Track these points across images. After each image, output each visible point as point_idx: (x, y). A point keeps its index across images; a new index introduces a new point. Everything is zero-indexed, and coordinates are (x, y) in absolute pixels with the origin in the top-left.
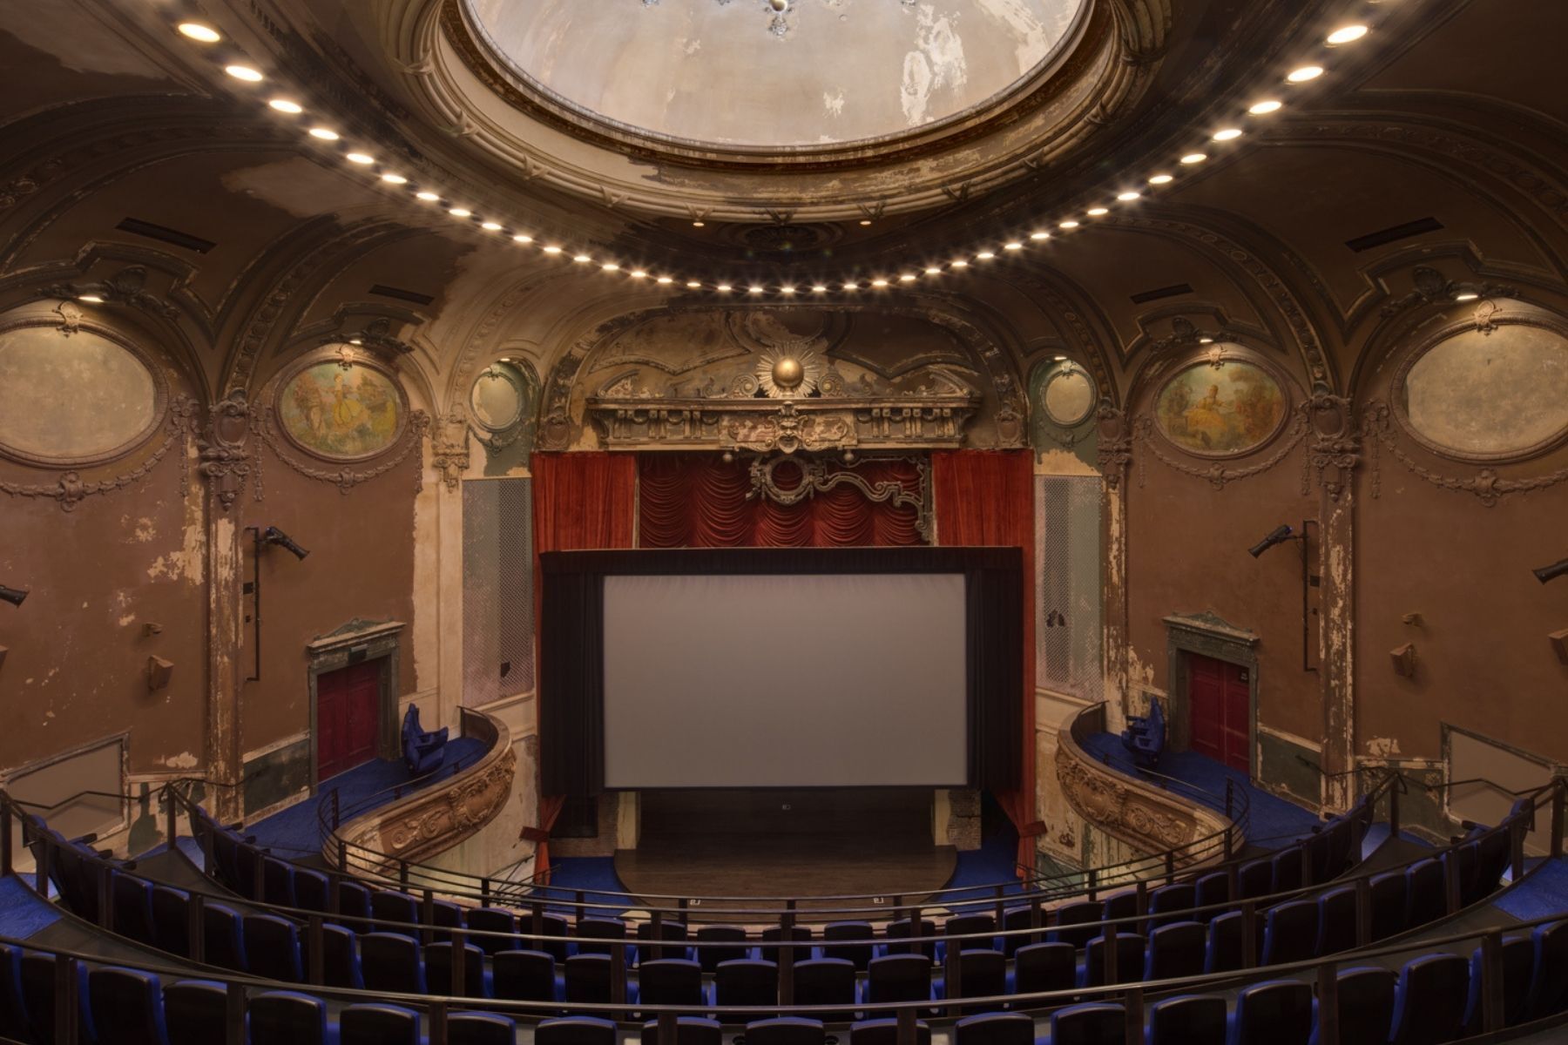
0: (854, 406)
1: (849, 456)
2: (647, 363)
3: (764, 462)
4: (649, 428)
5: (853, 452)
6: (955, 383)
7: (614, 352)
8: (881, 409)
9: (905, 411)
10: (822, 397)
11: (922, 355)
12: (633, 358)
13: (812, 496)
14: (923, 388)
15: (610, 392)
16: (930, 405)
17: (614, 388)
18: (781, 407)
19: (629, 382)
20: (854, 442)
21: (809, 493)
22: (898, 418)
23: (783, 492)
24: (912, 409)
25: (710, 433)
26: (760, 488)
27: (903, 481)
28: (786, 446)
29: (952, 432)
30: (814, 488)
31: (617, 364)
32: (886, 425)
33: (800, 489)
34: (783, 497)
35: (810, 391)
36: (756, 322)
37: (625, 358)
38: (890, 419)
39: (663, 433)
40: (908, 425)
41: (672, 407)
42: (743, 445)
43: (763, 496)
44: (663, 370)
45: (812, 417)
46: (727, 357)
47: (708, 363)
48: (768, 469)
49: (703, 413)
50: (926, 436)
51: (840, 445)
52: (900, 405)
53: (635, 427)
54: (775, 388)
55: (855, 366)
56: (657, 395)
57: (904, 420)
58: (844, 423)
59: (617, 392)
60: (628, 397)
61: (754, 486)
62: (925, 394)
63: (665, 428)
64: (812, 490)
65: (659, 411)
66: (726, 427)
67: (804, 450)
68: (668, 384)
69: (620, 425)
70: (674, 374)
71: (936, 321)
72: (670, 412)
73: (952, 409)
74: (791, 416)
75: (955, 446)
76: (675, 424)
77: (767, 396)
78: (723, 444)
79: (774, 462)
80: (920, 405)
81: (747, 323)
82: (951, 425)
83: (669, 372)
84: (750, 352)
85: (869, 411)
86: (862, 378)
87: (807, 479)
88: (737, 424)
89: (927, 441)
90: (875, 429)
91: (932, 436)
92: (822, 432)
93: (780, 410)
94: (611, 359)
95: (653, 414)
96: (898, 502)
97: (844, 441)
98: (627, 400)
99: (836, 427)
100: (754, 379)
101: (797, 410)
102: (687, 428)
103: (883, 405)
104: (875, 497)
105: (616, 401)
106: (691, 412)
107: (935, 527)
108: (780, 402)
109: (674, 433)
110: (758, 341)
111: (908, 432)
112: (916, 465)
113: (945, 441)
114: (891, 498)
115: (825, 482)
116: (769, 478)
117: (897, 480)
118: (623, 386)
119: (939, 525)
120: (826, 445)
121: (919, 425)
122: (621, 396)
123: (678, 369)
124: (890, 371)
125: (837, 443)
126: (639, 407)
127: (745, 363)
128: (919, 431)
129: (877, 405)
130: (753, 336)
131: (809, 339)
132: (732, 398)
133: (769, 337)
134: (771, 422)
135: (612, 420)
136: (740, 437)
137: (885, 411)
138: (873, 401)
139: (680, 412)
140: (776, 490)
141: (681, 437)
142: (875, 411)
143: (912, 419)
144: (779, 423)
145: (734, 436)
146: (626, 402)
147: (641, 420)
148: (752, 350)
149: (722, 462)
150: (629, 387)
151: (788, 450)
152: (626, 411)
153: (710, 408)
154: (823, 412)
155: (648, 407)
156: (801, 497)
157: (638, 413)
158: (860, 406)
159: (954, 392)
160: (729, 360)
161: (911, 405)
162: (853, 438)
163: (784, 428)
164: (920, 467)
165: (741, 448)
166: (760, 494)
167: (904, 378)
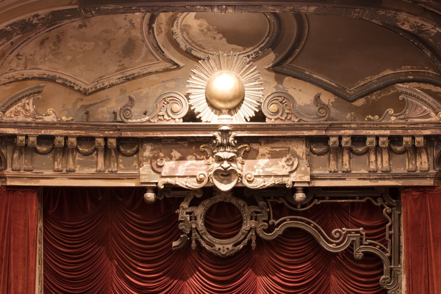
0: (306, 133)
1: (300, 196)
2: (52, 80)
3: (195, 203)
4: (54, 160)
5: (305, 190)
6: (429, 105)
7: (13, 65)
8: (340, 138)
9: (369, 139)
10: (268, 121)
11: (389, 72)
12: (36, 73)
13: (254, 245)
14: (391, 111)
15: (8, 113)
16: (399, 132)
17: (13, 109)
18: (216, 134)
19: (31, 101)
20: (307, 178)
21: (250, 241)
22: (360, 150)
23: (218, 240)
24: (377, 138)
25: (128, 166)
26: (190, 235)
27: (366, 228)
28: (221, 181)
29: (425, 166)
30: (257, 235)
31: (17, 80)
32: (346, 158)
33: (239, 237)
34: (217, 246)
35: (252, 114)
36: (185, 29)
37: (27, 73)
38: (350, 151)
39: (71, 166)
40: (373, 158)
41: (83, 133)
42: (170, 180)
43: (194, 245)
44: (72, 87)
45: (255, 146)
46: (150, 73)
47: (128, 79)
48: (199, 211)
49: (121, 140)
50: (394, 171)
51: (288, 182)
52: (364, 132)
53: (38, 157)
54: (209, 109)
55: (308, 84)
56: (64, 118)
57: (367, 152)
58: (295, 155)
59: (17, 113)
60: (30, 120)
61: (182, 232)
62: (393, 118)
63: (74, 159)
64: (254, 238)
65: (66, 138)
66: (147, 158)
67: (245, 188)
68: (78, 106)
69: (21, 154)
70: (85, 93)
71: (406, 27)
72: (80, 139)
73: (426, 137)
74: (229, 144)
75: (429, 182)
76: (85, 154)
77: (199, 120)
78: (144, 179)
79: (207, 203)
80: (388, 132)
81: (174, 29)
82: (424, 157)
83: (79, 91)
84: (178, 67)
85: (324, 140)
86: (317, 98)
87: (248, 224)
88: (162, 155)
89: (396, 177)
90: (333, 163)
91: (402, 171)
92: (267, 165)
93: (214, 138)
94: (11, 74)
95: (58, 141)
96: (358, 253)
97: (294, 177)
98: (27, 123)
99: (284, 159)
100: (184, 101)
101: (236, 138)
102: (101, 159)
103: (342, 132)
104: (330, 247)
105: (15, 125)
106: (106, 139)
107: (404, 283)
108: (215, 128)
109: (84, 165)
110: (188, 54)
111: (373, 167)
112: (383, 207)
113: (417, 177)
114: (351, 248)
115: (270, 229)
116: (200, 222)
117: (359, 226)
118: (24, 107)
119: (408, 279)
120: (270, 182)
121: (386, 157)
122: (21, 118)
123: (90, 87)
124: (351, 91)
125: (285, 179)
126: (43, 132)
127: (173, 80)
128: (386, 165)
129: (334, 133)
130: (183, 46)
131: (251, 51)
132: (155, 121)
133: (201, 48)
134: (204, 153)
135: (10, 148)
136: (165, 171)
137: (344, 140)
138: (330, 127)
139: (92, 139)
140: (209, 237)
141: (93, 171)
142: (332, 140)
143: (378, 150)
144: (213, 154)
145: (157, 170)
146: (27, 125)
147: (45, 149)
148: (181, 64)
149: (144, 202)
150: (31, 108)
151: (225, 187)
152: (27, 137)
153: (129, 134)
154: (269, 140)
155: (54, 132)
156: (241, 246)
157: (42, 139)
158: (314, 133)
159: (428, 116)
160: (153, 77)
161: (377, 132)
162: (305, 173)
163: (220, 160)
164: (387, 210)
165: (167, 185)
166: (190, 242)
167: (367, 101)
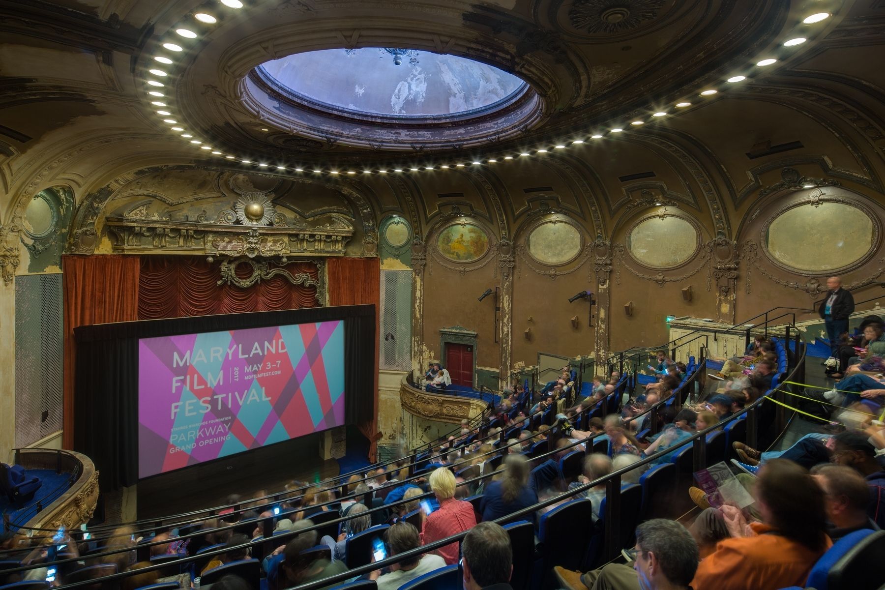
0: (291, 232)
1: (285, 260)
2: (154, 197)
3: (230, 262)
4: (153, 239)
5: (287, 257)
6: (345, 224)
7: (133, 188)
8: (304, 235)
9: (317, 236)
10: (274, 226)
11: (327, 208)
12: (146, 192)
13: (259, 282)
14: (328, 225)
15: (131, 214)
16: (331, 234)
17: (134, 212)
18: (250, 231)
19: (145, 208)
20: (288, 252)
21: (257, 280)
22: (329, 240)
23: (242, 280)
24: (321, 235)
25: (197, 244)
26: (227, 278)
27: (310, 273)
28: (250, 253)
29: (340, 248)
30: (261, 278)
31: (134, 195)
32: (305, 243)
33: (252, 278)
34: (242, 283)
35: (268, 223)
36: (236, 180)
37: (140, 192)
38: (307, 240)
39: (163, 243)
40: (317, 244)
41: (174, 227)
42: (222, 252)
43: (229, 283)
44: (164, 202)
45: (266, 237)
46: (209, 198)
47: (197, 200)
48: (233, 266)
49: (196, 232)
50: (326, 250)
51: (281, 253)
52: (315, 233)
53: (143, 238)
54: (246, 219)
55: (287, 209)
56: (164, 219)
57: (315, 241)
58: (283, 241)
59: (136, 214)
60: (143, 218)
61: (223, 277)
62: (328, 228)
63: (165, 240)
64: (259, 279)
65: (164, 229)
66: (210, 241)
67: (261, 256)
68: (165, 211)
69: (134, 236)
70: (171, 205)
72: (172, 230)
73: (342, 237)
74: (256, 236)
75: (342, 255)
76: (171, 238)
77: (242, 224)
78: (207, 251)
79: (237, 263)
80: (326, 234)
81: (231, 179)
82: (340, 245)
83: (168, 204)
84: (225, 195)
85: (297, 235)
86: (296, 217)
87: (257, 273)
88: (219, 239)
89: (326, 252)
90: (299, 245)
91: (329, 249)
92: (271, 246)
93: (249, 233)
94: (130, 192)
95: (160, 231)
96: (307, 285)
97: (283, 251)
98: (143, 220)
99: (279, 243)
100: (233, 213)
101: (259, 233)
102: (181, 241)
103: (305, 232)
104: (296, 282)
105: (136, 221)
106: (187, 230)
107: (327, 297)
108: (250, 228)
109: (171, 243)
110: (233, 191)
111: (316, 247)
112: (317, 264)
113: (336, 252)
114: (303, 283)
115: (267, 275)
116: (233, 272)
117: (306, 273)
118: (140, 211)
119: (330, 296)
120: (273, 253)
121: (322, 244)
122: (138, 217)
123: (175, 202)
124: (308, 214)
125: (279, 252)
126: (151, 225)
127: (220, 202)
128: (322, 247)
130: (231, 187)
131: (264, 192)
132: (218, 223)
133: (240, 188)
134: (241, 239)
135: (127, 233)
136: (220, 247)
137: (306, 236)
138: (301, 230)
139: (178, 231)
140: (237, 279)
141: (177, 246)
142: (301, 235)
143: (320, 241)
144: (246, 240)
145: (216, 246)
147: (148, 234)
148: (227, 195)
149: (206, 263)
150: (144, 212)
151: (251, 256)
152: (141, 227)
153: (203, 229)
154: (272, 235)
155: (157, 226)
156: (253, 283)
157: (150, 229)
158: (294, 232)
159: (345, 228)
160: (210, 200)
161: (321, 233)
162: (288, 250)
163: (250, 243)
164: (319, 266)
165: (221, 255)
166: (228, 281)
167: (314, 219)
